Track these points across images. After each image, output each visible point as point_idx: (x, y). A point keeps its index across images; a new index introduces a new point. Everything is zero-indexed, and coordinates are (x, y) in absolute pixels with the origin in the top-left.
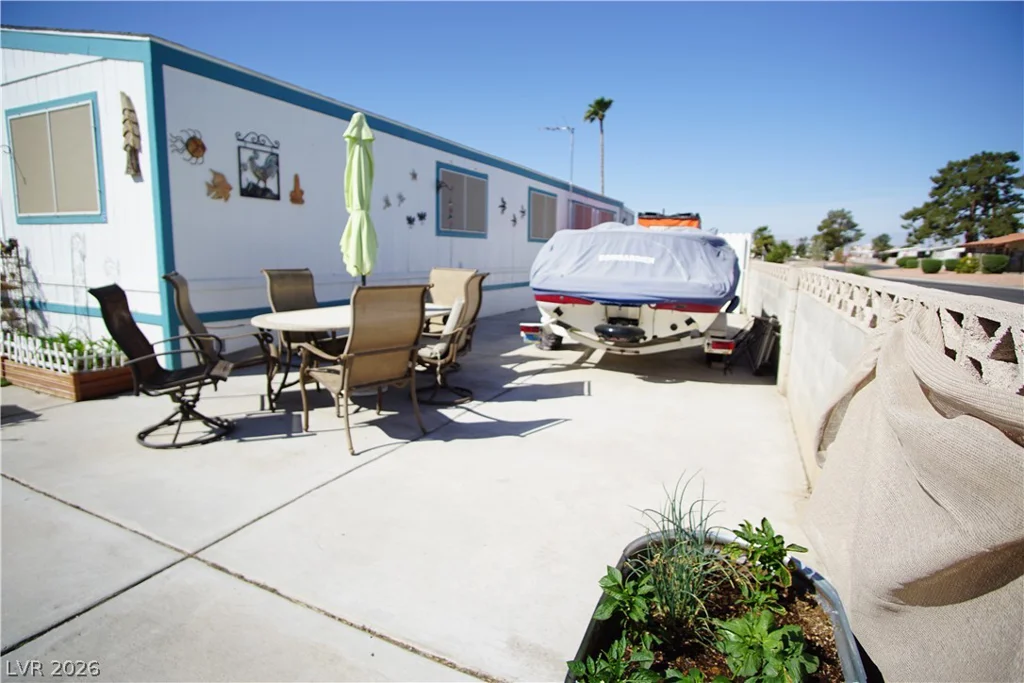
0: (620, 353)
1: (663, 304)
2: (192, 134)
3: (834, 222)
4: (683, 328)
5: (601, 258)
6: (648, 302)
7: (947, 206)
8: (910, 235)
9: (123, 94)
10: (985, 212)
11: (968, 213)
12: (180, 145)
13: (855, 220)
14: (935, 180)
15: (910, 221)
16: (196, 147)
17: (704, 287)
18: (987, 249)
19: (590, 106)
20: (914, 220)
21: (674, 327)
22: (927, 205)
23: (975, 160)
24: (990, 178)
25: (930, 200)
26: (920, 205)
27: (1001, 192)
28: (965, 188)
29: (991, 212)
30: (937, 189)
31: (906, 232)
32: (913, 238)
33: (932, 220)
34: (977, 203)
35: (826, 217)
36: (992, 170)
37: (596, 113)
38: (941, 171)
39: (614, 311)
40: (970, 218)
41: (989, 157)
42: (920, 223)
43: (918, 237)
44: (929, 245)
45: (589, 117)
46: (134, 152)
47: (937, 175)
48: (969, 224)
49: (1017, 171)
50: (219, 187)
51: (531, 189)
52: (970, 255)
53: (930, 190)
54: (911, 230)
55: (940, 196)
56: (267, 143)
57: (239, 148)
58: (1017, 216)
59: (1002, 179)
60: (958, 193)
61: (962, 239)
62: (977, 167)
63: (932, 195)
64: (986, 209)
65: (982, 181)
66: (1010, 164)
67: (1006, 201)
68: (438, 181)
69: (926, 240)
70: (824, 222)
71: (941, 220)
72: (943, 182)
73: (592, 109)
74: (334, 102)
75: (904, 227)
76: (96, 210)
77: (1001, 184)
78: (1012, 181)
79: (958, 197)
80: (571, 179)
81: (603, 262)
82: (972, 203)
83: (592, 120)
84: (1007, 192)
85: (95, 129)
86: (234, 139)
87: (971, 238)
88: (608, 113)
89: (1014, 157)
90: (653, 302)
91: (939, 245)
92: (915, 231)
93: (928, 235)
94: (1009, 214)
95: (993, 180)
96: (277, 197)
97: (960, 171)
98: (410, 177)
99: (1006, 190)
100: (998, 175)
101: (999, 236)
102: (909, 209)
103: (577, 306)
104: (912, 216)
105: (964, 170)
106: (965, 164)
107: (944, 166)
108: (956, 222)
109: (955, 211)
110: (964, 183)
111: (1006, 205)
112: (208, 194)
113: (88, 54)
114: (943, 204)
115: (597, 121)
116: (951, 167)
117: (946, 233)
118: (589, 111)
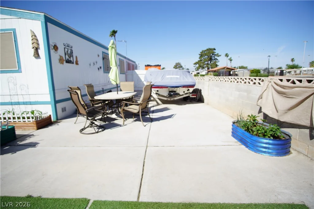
0: (170, 100)
1: (184, 86)
2: (55, 44)
3: (177, 66)
4: (186, 92)
5: (167, 77)
6: (181, 86)
7: (203, 61)
8: (196, 68)
9: (31, 30)
10: (210, 63)
11: (207, 63)
12: (53, 47)
13: (182, 65)
14: (200, 55)
15: (195, 65)
16: (56, 48)
17: (192, 82)
18: (212, 71)
19: (111, 32)
20: (196, 65)
21: (184, 92)
22: (199, 61)
23: (207, 50)
24: (210, 54)
25: (199, 60)
26: (197, 61)
27: (213, 57)
28: (206, 57)
29: (212, 62)
30: (200, 57)
31: (195, 68)
32: (196, 69)
33: (200, 65)
34: (209, 60)
35: (175, 64)
36: (211, 52)
37: (113, 35)
38: (201, 53)
39: (171, 89)
40: (208, 64)
41: (210, 49)
42: (197, 65)
43: (198, 69)
44: (200, 71)
45: (111, 36)
46: (37, 50)
47: (200, 53)
48: (207, 65)
49: (215, 53)
50: (61, 61)
51: (119, 59)
52: (209, 73)
53: (199, 57)
54: (196, 67)
55: (201, 59)
56: (70, 47)
57: (65, 48)
58: (217, 63)
59: (213, 55)
60: (205, 58)
61: (206, 69)
62: (208, 52)
63: (199, 58)
64: (211, 62)
65: (209, 55)
66: (214, 51)
67: (214, 60)
68: (103, 57)
69: (199, 70)
70: (175, 66)
71: (202, 65)
72: (201, 55)
73: (112, 33)
74: (82, 34)
75: (194, 67)
76: (17, 68)
77: (213, 56)
78: (215, 55)
79: (205, 59)
80: (127, 55)
81: (168, 78)
82: (208, 60)
83: (112, 37)
84: (214, 58)
85: (15, 41)
86: (63, 45)
87: (208, 69)
88: (116, 35)
89: (215, 49)
90: (182, 86)
91: (202, 71)
92: (197, 67)
93: (199, 68)
94: (215, 63)
95: (211, 55)
96: (73, 63)
97: (204, 52)
98: (97, 56)
99: (214, 57)
100: (212, 54)
101: (214, 68)
102: (195, 62)
103: (163, 89)
104: (195, 64)
105: (205, 52)
106: (205, 51)
107: (201, 51)
108: (205, 65)
109: (204, 62)
110: (206, 55)
111: (214, 61)
112: (59, 62)
113: (11, 16)
114: (202, 61)
115: (113, 37)
116: (203, 52)
117: (203, 68)
118: (111, 34)
